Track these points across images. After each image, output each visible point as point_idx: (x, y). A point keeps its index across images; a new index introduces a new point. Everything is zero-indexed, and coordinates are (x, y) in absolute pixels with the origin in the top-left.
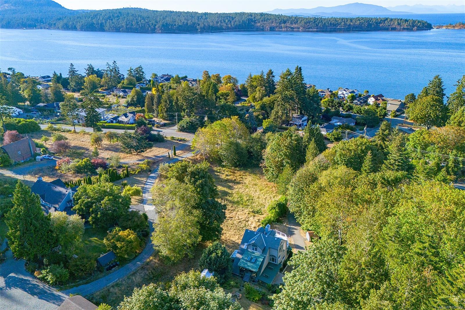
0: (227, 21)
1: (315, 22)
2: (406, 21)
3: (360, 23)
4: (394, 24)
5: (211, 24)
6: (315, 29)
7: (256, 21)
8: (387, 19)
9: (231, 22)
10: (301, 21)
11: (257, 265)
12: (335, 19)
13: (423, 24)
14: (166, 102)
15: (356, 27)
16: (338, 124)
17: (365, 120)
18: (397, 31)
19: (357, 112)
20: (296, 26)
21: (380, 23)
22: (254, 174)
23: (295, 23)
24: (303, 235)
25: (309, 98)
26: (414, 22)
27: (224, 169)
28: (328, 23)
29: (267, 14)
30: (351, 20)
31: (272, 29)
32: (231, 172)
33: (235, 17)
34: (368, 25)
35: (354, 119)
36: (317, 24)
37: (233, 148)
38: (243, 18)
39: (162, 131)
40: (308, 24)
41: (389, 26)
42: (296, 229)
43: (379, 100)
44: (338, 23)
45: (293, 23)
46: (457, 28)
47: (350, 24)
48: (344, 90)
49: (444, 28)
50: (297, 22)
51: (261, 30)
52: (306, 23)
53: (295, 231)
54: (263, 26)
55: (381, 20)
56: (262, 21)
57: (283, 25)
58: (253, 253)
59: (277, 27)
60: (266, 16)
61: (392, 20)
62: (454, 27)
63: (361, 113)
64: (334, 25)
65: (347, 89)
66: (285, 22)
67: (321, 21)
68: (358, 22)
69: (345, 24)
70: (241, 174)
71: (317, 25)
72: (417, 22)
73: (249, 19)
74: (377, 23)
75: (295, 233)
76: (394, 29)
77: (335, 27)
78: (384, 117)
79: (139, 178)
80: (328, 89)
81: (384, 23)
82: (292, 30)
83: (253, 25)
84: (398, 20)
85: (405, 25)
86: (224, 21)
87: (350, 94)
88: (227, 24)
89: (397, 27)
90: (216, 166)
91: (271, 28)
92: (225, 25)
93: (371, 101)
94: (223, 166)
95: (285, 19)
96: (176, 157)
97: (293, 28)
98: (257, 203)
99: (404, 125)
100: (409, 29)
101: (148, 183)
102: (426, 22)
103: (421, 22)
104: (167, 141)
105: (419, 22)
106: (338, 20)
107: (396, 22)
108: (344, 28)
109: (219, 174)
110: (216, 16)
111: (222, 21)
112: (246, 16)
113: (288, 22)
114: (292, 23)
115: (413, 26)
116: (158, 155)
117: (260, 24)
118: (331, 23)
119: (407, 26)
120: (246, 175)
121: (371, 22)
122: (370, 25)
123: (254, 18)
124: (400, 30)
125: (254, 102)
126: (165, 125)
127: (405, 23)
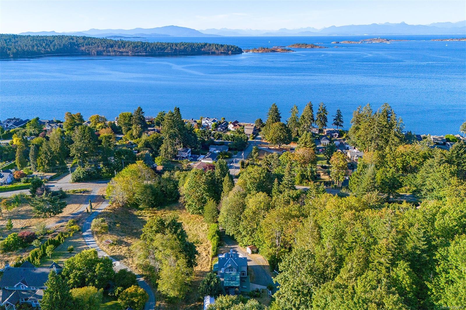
0: (44, 45)
1: (143, 47)
2: (222, 46)
3: (185, 47)
4: (213, 48)
5: (26, 49)
6: (144, 53)
7: (79, 44)
8: (206, 44)
9: (49, 46)
10: (129, 45)
11: (237, 281)
12: (162, 44)
13: (236, 48)
14: (46, 153)
15: (182, 51)
16: (217, 151)
17: (236, 145)
18: (216, 55)
19: (226, 139)
20: (124, 50)
21: (202, 48)
22: (173, 210)
23: (122, 47)
24: (244, 250)
25: (188, 132)
26: (228, 47)
27: (144, 211)
28: (156, 47)
29: (90, 38)
30: (176, 45)
31: (99, 54)
32: (151, 213)
33: (54, 41)
34: (192, 50)
35: (226, 145)
36: (145, 48)
37: (148, 191)
38: (64, 42)
39: (54, 186)
40: (136, 48)
41: (209, 50)
42: (236, 248)
43: (237, 125)
44: (165, 48)
45: (121, 47)
46: (260, 52)
47: (176, 49)
48: (207, 119)
49: (251, 52)
50: (125, 46)
51: (86, 54)
52: (134, 47)
53: (236, 249)
54: (88, 50)
55: (202, 45)
56: (86, 45)
57: (110, 49)
58: (231, 273)
59: (104, 51)
60: (89, 39)
61: (210, 45)
62: (258, 51)
63: (229, 140)
64: (162, 49)
65: (208, 118)
66: (112, 46)
67: (149, 45)
68: (182, 47)
69: (171, 49)
70: (162, 213)
71: (145, 50)
72: (230, 47)
73: (70, 43)
74: (199, 48)
75: (237, 250)
76: (213, 53)
77: (162, 51)
78: (247, 141)
79: (75, 241)
80: (192, 119)
81: (205, 48)
82: (121, 54)
83: (76, 49)
84: (215, 45)
85: (222, 50)
86: (41, 45)
87: (212, 123)
88: (45, 48)
89: (215, 51)
90: (135, 211)
91: (97, 52)
92: (43, 49)
93: (231, 127)
94: (142, 209)
95: (111, 43)
96: (93, 211)
97: (122, 52)
98: (191, 235)
99: (262, 145)
100: (226, 54)
101: (89, 243)
102: (237, 47)
103: (233, 47)
104: (69, 196)
105: (232, 47)
106: (164, 44)
107: (214, 47)
108: (171, 53)
109: (142, 217)
110: (29, 38)
111: (39, 45)
112: (66, 39)
113: (116, 47)
114: (119, 47)
115: (228, 51)
116: (74, 213)
117: (84, 48)
118: (158, 47)
119: (223, 50)
120: (167, 213)
121: (194, 47)
122: (193, 50)
123: (77, 41)
124: (218, 55)
125: (132, 140)
126: (52, 179)
127: (222, 47)
